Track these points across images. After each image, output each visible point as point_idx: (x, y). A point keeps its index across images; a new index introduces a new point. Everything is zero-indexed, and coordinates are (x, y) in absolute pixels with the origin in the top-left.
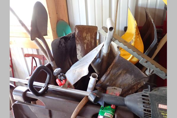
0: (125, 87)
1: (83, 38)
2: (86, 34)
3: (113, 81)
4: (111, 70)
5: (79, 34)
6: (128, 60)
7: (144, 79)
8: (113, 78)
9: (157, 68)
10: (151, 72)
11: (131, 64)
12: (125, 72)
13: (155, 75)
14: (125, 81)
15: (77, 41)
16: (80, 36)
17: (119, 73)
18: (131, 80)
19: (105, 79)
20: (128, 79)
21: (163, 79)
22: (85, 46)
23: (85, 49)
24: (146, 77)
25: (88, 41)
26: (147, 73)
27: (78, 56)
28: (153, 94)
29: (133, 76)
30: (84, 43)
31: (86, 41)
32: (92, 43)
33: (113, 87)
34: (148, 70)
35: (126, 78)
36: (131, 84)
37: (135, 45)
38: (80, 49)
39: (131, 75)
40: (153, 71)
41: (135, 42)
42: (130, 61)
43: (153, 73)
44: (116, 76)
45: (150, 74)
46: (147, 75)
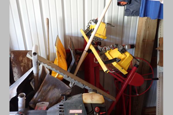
0: (54, 100)
1: (19, 62)
2: (23, 58)
3: (44, 96)
4: (42, 88)
5: (15, 58)
6: (56, 77)
7: (68, 91)
8: (44, 94)
9: (75, 80)
10: (73, 84)
11: (58, 80)
12: (53, 87)
13: (76, 86)
14: (54, 95)
15: (13, 64)
16: (16, 60)
17: (48, 89)
18: (58, 93)
19: (37, 96)
20: (56, 93)
21: (82, 89)
22: (22, 68)
23: (21, 71)
24: (69, 89)
25: (25, 63)
26: (70, 85)
27: (15, 78)
28: (66, 103)
29: (60, 90)
30: (21, 66)
31: (22, 64)
32: (29, 65)
33: (42, 103)
34: (71, 83)
35: (54, 92)
36: (58, 97)
37: (58, 64)
38: (17, 72)
39: (58, 89)
40: (74, 84)
41: (58, 62)
42: (57, 77)
43: (75, 85)
44: (46, 92)
45: (72, 86)
46: (70, 87)
